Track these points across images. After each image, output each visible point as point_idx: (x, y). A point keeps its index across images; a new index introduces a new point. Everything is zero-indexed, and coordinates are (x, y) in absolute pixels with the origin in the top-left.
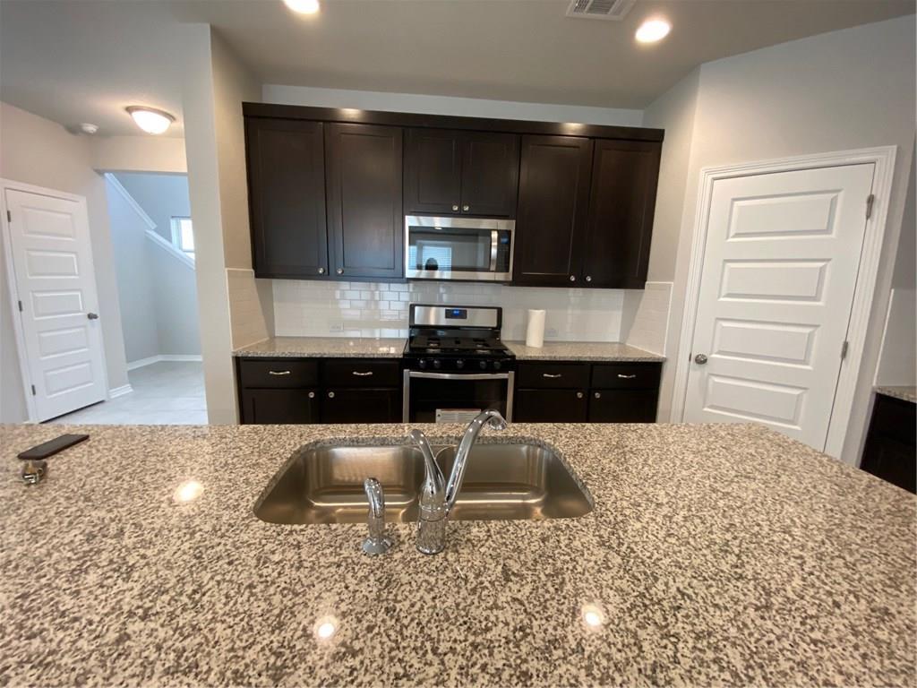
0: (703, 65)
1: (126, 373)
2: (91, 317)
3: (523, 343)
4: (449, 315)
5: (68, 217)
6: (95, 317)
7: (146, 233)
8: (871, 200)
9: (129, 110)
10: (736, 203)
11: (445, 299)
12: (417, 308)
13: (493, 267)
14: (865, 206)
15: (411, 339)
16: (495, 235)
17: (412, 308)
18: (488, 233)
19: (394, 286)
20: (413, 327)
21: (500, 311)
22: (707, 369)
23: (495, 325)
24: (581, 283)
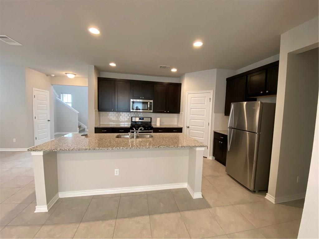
0: (186, 74)
1: (54, 136)
2: (48, 121)
3: (156, 125)
4: (140, 119)
5: (46, 96)
6: (50, 121)
7: (56, 98)
8: (210, 99)
9: (66, 73)
10: (192, 98)
11: (140, 116)
12: (133, 118)
13: (149, 109)
14: (209, 100)
15: (131, 124)
16: (149, 103)
17: (132, 118)
18: (147, 103)
19: (128, 113)
20: (132, 122)
21: (151, 118)
22: (189, 128)
23: (150, 121)
24: (167, 113)
